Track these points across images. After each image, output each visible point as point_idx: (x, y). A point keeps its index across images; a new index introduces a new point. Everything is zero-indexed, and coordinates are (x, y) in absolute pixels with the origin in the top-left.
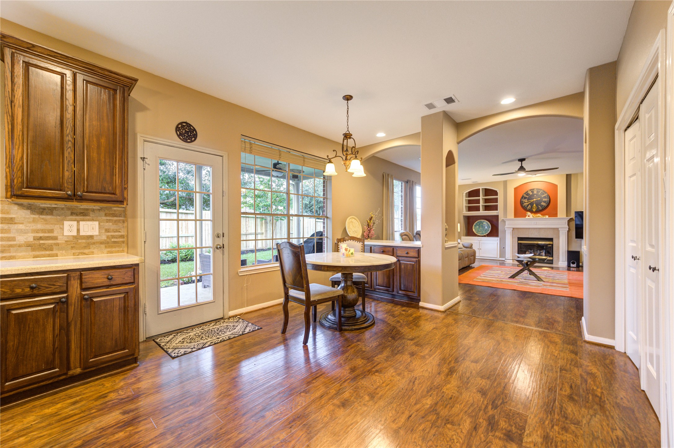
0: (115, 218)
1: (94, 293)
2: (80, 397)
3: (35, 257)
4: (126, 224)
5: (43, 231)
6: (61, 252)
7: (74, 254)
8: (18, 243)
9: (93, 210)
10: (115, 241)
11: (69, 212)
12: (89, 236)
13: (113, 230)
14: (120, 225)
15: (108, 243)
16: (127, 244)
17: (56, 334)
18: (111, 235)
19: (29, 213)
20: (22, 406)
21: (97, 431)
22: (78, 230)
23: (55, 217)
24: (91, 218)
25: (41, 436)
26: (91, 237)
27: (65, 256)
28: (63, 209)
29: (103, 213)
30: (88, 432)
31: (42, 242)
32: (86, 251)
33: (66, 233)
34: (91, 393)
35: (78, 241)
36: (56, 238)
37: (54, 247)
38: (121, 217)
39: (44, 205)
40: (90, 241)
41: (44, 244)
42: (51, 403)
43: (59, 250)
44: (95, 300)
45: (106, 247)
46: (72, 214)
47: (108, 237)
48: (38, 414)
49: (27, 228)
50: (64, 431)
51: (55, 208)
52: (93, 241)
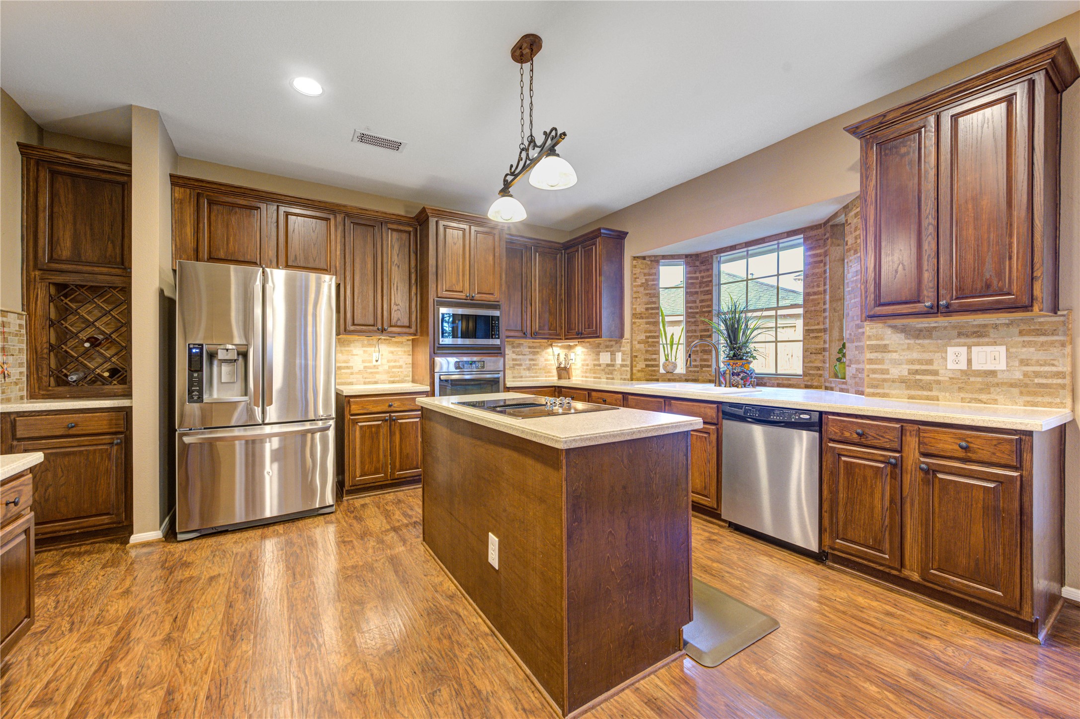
0: (1043, 339)
1: (938, 464)
2: (903, 613)
3: (911, 397)
4: (1068, 349)
5: (920, 362)
6: (943, 394)
7: (963, 400)
8: (892, 377)
9: (996, 327)
10: (1043, 384)
11: (955, 333)
12: (988, 371)
13: (1037, 361)
14: (1055, 351)
15: (1026, 385)
16: (1073, 391)
17: (886, 507)
18: (1034, 372)
19: (903, 337)
20: (854, 578)
21: (862, 659)
22: (969, 361)
23: (935, 342)
24: (991, 340)
25: (826, 616)
26: (993, 373)
27: (949, 401)
28: (945, 328)
29: (1016, 331)
30: (854, 652)
31: (918, 377)
32: (984, 397)
33: (951, 365)
34: (918, 620)
35: (969, 379)
36: (935, 373)
37: (934, 386)
38: (1058, 335)
39: (920, 326)
40: (990, 379)
41: (921, 380)
42: (875, 596)
43: (940, 390)
44: (940, 476)
45: (1021, 393)
46: (960, 335)
47: (1025, 375)
48: (852, 596)
49: (901, 358)
50: (843, 629)
51: (935, 327)
52: (996, 380)
